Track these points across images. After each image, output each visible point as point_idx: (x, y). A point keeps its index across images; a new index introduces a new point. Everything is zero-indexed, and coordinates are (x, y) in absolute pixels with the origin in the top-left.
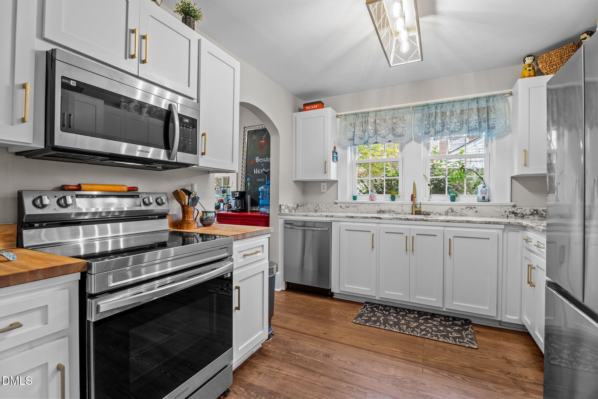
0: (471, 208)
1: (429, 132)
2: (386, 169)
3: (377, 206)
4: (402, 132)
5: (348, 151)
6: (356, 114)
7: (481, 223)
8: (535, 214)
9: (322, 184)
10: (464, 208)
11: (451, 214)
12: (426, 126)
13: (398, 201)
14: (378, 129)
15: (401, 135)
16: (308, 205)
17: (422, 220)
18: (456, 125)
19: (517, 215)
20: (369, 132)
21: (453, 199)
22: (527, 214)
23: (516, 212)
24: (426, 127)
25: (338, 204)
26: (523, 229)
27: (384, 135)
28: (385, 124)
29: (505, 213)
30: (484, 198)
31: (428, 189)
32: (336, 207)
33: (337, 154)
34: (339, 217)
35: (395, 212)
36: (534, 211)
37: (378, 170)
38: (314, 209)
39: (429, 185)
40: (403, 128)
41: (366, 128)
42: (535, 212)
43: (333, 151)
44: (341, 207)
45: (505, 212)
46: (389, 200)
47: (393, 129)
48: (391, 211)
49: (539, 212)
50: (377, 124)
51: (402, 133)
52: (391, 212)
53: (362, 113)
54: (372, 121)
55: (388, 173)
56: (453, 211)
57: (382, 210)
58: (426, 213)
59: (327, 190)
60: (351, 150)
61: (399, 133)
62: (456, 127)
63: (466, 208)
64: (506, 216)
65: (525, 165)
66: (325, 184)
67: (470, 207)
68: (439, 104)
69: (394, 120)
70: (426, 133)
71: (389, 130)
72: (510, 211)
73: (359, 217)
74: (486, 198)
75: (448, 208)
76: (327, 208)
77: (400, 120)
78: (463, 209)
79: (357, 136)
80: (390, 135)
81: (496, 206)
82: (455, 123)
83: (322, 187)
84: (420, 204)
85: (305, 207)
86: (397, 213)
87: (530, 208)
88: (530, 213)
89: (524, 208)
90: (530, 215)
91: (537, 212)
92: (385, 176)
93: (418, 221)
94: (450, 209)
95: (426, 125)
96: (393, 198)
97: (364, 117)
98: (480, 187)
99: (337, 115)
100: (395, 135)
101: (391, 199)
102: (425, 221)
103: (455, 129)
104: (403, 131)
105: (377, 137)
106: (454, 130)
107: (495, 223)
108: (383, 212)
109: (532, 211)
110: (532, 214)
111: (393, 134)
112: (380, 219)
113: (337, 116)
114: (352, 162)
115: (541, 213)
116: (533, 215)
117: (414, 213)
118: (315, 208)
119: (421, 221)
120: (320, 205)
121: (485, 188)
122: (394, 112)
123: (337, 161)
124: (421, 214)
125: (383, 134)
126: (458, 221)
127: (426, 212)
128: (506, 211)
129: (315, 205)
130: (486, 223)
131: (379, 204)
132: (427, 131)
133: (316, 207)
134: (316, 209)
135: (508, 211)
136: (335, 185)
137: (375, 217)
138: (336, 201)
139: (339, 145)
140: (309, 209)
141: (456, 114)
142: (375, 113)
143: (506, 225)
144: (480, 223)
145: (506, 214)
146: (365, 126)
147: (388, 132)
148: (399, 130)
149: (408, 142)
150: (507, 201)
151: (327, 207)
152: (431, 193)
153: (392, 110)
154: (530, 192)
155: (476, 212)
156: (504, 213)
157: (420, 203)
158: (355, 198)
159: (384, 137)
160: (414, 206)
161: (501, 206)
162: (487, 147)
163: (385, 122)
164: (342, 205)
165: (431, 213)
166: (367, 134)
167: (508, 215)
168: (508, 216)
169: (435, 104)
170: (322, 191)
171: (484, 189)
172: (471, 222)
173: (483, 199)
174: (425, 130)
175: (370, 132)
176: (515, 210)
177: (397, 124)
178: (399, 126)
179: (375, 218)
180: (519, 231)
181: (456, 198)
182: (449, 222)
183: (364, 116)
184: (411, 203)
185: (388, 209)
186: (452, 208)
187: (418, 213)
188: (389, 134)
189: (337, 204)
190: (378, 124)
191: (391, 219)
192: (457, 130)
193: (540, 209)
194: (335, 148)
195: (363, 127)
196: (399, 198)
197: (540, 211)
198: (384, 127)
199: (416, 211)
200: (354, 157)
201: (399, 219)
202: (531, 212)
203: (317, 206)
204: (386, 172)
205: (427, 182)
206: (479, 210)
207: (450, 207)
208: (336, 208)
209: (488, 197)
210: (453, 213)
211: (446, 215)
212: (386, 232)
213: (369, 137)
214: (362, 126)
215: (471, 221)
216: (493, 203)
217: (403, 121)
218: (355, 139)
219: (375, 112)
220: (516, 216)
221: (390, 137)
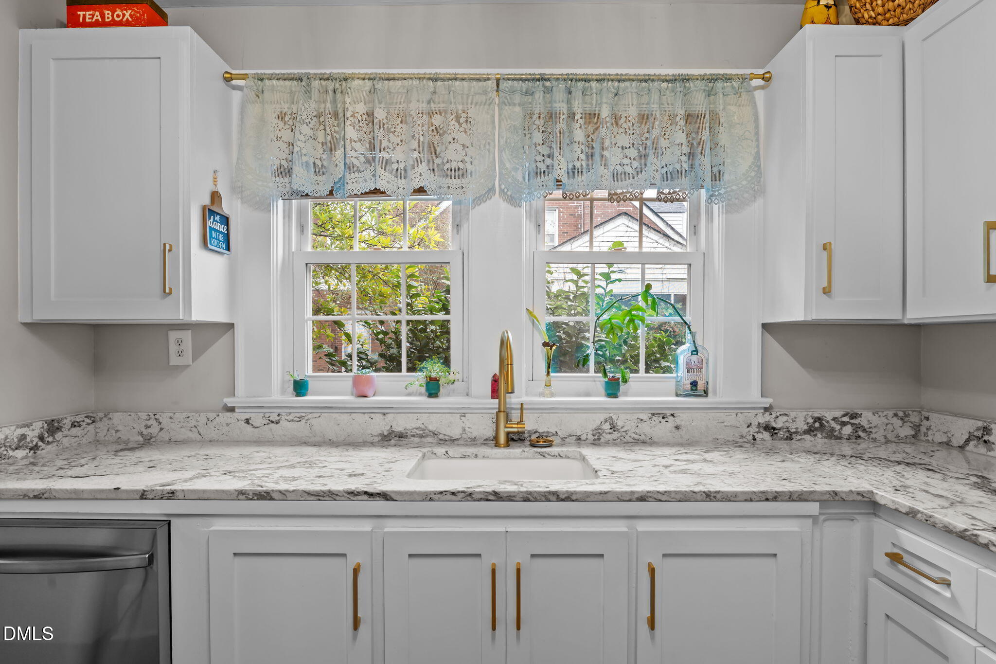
0: (663, 418)
1: (550, 168)
2: (410, 287)
3: (378, 418)
4: (463, 161)
5: (273, 217)
6: (301, 80)
7: (751, 500)
8: (816, 429)
9: (173, 336)
10: (645, 417)
11: (609, 437)
12: (539, 148)
13: (448, 395)
14: (381, 142)
15: (459, 173)
16: (117, 418)
17: (551, 497)
18: (625, 156)
19: (776, 433)
20: (349, 148)
21: (613, 388)
22: (799, 430)
23: (774, 425)
24: (538, 153)
25: (237, 410)
26: (867, 511)
27: (402, 166)
28: (404, 126)
29: (749, 429)
30: (694, 384)
31: (540, 357)
32: (229, 421)
33: (226, 220)
34: (206, 496)
35: (441, 437)
36: (815, 422)
37: (387, 290)
38: (141, 434)
39: (545, 344)
40: (465, 147)
41: (337, 133)
42: (817, 425)
43: (204, 208)
44: (247, 421)
45: (748, 427)
46: (421, 394)
47: (433, 149)
48: (427, 431)
49: (825, 423)
50: (376, 121)
51: (461, 165)
52: (427, 436)
53: (324, 79)
54: (361, 113)
55: (414, 300)
56: (614, 427)
57: (398, 429)
58: (537, 435)
59: (195, 358)
60: (287, 215)
61: (453, 165)
62: (626, 161)
63: (650, 415)
64: (751, 438)
65: (827, 291)
66: (187, 336)
67: (661, 414)
68: (577, 80)
69: (437, 120)
70: (537, 172)
71: (417, 149)
72: (759, 424)
73: (293, 496)
74: (701, 386)
75: (602, 419)
76: (194, 429)
77: (457, 118)
78: (642, 420)
79: (305, 159)
80: (423, 167)
81: (725, 409)
82: (623, 148)
83: (173, 348)
84: (522, 409)
85: (102, 426)
86: (447, 438)
87: (805, 413)
88: (806, 427)
89: (793, 414)
90: (808, 432)
91: (822, 425)
92: (404, 310)
93: (536, 500)
94: (606, 421)
95: (537, 144)
96: (433, 388)
97: (330, 94)
98: (683, 352)
99: (226, 72)
100: (437, 170)
101: (427, 389)
102: (563, 500)
103: (625, 167)
104: (467, 159)
105: (378, 168)
106: (619, 169)
107: (795, 498)
108: (400, 437)
109: (811, 421)
110: (810, 431)
111: (433, 167)
112: (387, 500)
113: (227, 75)
114: (289, 257)
115: (830, 426)
116: (813, 431)
117: (502, 439)
118: (143, 430)
119: (549, 500)
120: (164, 419)
121: (697, 354)
122: (435, 87)
123: (228, 248)
124: (523, 440)
125: (398, 162)
126: (678, 497)
127: (536, 432)
128: (751, 424)
129: (144, 416)
130: (767, 500)
131: (384, 411)
132: (542, 166)
133: (149, 423)
134: (149, 430)
135: (755, 423)
136: (223, 342)
137: (366, 493)
138: (230, 401)
139: (237, 190)
140: (117, 431)
141: (627, 121)
142: (368, 84)
143: (825, 501)
144: (746, 500)
145: (751, 433)
146: (332, 126)
147: (416, 155)
148: (452, 155)
149: (479, 200)
150: (754, 396)
151: (193, 423)
152: (550, 370)
153: (429, 79)
154: (803, 367)
155: (677, 428)
156: (745, 430)
157: (522, 405)
158: (300, 387)
159: (402, 174)
160: (503, 413)
161: (740, 409)
162: (695, 233)
163: (404, 122)
164: (252, 415)
165: (553, 435)
166: (340, 153)
167: (757, 436)
168: (754, 439)
169: (565, 80)
170: (174, 361)
171: (694, 358)
172: (718, 496)
173: (692, 390)
174: (535, 161)
175: (353, 149)
176: (772, 420)
177: (445, 132)
178: (454, 139)
179: (366, 497)
180: (855, 516)
181: (623, 387)
182: (645, 500)
183: (331, 88)
184: (494, 404)
185: (417, 426)
186: (611, 418)
187: (515, 439)
188: (417, 162)
189: (232, 410)
190: (381, 124)
191: (431, 500)
192: (629, 170)
193: (829, 416)
194: (215, 196)
195: (327, 129)
196: (452, 387)
197: (828, 422)
198: (403, 137)
199: (508, 433)
200: (300, 243)
201: (462, 495)
202: (808, 423)
203: (152, 422)
204: (411, 297)
205: (536, 333)
206: (683, 423)
207: (607, 416)
208: (228, 425)
209: (704, 382)
210: (615, 435)
211: (594, 440)
212: (410, 556)
213: (350, 168)
214: (322, 127)
215: (718, 492)
216: (718, 399)
217: (464, 125)
218: (297, 169)
219: (370, 79)
220: (775, 436)
221: (423, 175)
